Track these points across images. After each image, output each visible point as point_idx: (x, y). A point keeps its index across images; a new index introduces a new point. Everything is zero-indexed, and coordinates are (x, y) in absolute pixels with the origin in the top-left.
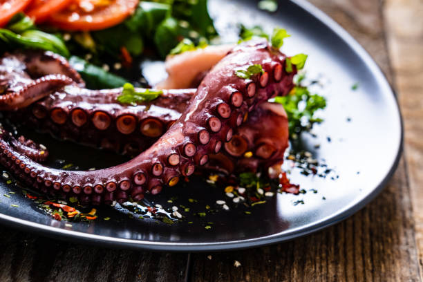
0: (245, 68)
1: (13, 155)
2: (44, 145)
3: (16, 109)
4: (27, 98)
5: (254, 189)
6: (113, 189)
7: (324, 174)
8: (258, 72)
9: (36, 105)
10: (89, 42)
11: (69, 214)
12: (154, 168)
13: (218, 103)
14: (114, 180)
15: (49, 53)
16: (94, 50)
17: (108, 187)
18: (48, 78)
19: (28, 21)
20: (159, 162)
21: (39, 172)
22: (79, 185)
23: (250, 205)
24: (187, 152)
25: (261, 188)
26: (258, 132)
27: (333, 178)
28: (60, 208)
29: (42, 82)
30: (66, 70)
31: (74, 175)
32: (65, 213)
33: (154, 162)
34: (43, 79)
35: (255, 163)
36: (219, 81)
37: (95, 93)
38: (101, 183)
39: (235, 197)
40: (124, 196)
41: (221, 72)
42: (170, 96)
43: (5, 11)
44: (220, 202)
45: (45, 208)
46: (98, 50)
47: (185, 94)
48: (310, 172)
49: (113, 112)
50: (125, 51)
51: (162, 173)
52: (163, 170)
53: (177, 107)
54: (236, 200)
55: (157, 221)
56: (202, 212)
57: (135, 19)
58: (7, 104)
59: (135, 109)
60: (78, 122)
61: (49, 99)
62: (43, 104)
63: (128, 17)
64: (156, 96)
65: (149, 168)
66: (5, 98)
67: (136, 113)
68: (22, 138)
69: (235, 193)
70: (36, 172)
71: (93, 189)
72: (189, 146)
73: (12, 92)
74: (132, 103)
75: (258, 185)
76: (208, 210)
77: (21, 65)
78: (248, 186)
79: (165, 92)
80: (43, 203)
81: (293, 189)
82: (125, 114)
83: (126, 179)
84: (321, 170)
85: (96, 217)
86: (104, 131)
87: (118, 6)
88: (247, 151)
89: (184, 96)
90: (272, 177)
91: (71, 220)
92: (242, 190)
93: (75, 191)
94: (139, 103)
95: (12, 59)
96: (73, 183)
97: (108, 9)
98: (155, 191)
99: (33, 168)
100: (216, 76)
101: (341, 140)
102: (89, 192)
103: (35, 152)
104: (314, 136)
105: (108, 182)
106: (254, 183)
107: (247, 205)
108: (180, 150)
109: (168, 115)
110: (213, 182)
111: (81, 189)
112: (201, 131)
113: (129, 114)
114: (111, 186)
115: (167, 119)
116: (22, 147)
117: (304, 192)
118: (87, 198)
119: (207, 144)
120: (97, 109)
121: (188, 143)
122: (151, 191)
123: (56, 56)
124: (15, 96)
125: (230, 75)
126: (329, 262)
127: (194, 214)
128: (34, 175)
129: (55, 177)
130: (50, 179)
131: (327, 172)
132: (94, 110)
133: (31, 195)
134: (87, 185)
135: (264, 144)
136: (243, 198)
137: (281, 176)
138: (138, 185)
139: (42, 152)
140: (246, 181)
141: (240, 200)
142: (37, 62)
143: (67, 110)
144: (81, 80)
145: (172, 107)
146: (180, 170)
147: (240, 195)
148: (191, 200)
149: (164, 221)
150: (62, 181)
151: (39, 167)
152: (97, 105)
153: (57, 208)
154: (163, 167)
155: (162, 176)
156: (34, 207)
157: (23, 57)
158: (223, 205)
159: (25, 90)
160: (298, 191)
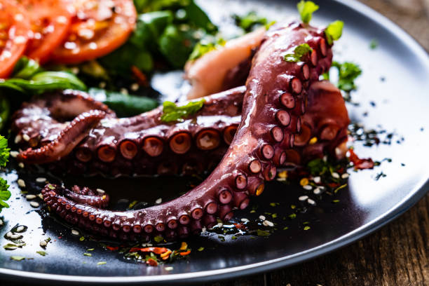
0: (291, 51)
1: (77, 209)
2: (101, 189)
3: (59, 158)
4: (67, 144)
5: (328, 174)
6: (199, 216)
7: (388, 140)
8: (306, 51)
9: (78, 148)
10: (98, 70)
11: (162, 255)
12: (238, 181)
13: (279, 95)
14: (197, 206)
15: (68, 92)
16: (106, 77)
17: (194, 215)
18: (82, 117)
19: (33, 64)
20: (240, 174)
21: (113, 219)
22: (161, 222)
23: (334, 193)
24: (265, 155)
25: (335, 172)
26: (316, 115)
27: (398, 142)
28: (150, 252)
29: (77, 122)
30: (91, 104)
31: (152, 212)
32: (158, 256)
33: (235, 175)
34: (77, 119)
35: (320, 148)
36: (270, 72)
37: (134, 119)
38: (185, 213)
39: (314, 188)
40: (213, 220)
41: (268, 62)
42: (214, 102)
43: (6, 60)
44: (303, 198)
45: (134, 256)
46: (110, 75)
47: (228, 95)
48: (372, 142)
49: (163, 134)
50: (136, 70)
51: (247, 185)
52: (247, 180)
53: (226, 111)
54: (317, 191)
55: (251, 237)
56: (292, 214)
57: (139, 34)
58: (48, 156)
59: (184, 126)
60: (128, 155)
61: (90, 139)
62: (86, 145)
63: (131, 34)
64: (201, 106)
65: (231, 183)
66: (44, 150)
67: (187, 128)
68: (77, 188)
69: (312, 184)
70: (109, 220)
71: (178, 221)
72: (266, 147)
73: (49, 142)
74: (179, 120)
75: (331, 170)
76: (295, 209)
77: (44, 111)
78: (321, 174)
79: (207, 99)
80: (128, 252)
81: (365, 164)
82: (176, 133)
83: (210, 201)
84: (382, 137)
85: (189, 251)
86: (158, 156)
87: (118, 25)
88: (312, 138)
89: (228, 98)
90: (340, 157)
91: (168, 262)
92: (317, 180)
93: (158, 228)
94: (185, 118)
95: (32, 108)
96: (153, 221)
97: (110, 31)
98: (244, 206)
99: (105, 216)
100: (263, 67)
101: (385, 101)
102: (175, 226)
103: (97, 199)
104: (356, 105)
105: (192, 209)
106: (325, 169)
107: (330, 194)
108: (258, 154)
109: (220, 122)
110: (284, 179)
111: (165, 225)
112: (273, 129)
113: (181, 132)
114: (197, 213)
115: (220, 126)
116: (81, 197)
117: (379, 164)
118: (172, 233)
119: (282, 140)
120: (145, 135)
121: (265, 145)
122: (239, 207)
123: (76, 93)
124: (55, 144)
125: (279, 62)
126: (423, 266)
127: (284, 218)
128: (108, 224)
129: (131, 220)
130: (128, 223)
131: (390, 136)
132: (142, 137)
133: (111, 246)
134: (170, 219)
135: (327, 125)
136: (322, 188)
137: (348, 154)
138: (224, 205)
139: (104, 197)
140: (316, 169)
141: (321, 189)
142: (59, 104)
143: (113, 145)
144: (109, 111)
145: (220, 112)
146: (263, 176)
147: (318, 185)
148: (273, 204)
149: (259, 234)
150: (141, 222)
151: (111, 214)
152: (143, 132)
153: (149, 253)
154: (246, 177)
155: (247, 188)
156: (120, 258)
157: (43, 103)
158: (307, 200)
159: (63, 136)
160: (372, 164)
